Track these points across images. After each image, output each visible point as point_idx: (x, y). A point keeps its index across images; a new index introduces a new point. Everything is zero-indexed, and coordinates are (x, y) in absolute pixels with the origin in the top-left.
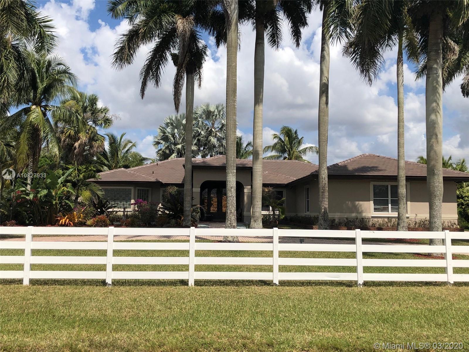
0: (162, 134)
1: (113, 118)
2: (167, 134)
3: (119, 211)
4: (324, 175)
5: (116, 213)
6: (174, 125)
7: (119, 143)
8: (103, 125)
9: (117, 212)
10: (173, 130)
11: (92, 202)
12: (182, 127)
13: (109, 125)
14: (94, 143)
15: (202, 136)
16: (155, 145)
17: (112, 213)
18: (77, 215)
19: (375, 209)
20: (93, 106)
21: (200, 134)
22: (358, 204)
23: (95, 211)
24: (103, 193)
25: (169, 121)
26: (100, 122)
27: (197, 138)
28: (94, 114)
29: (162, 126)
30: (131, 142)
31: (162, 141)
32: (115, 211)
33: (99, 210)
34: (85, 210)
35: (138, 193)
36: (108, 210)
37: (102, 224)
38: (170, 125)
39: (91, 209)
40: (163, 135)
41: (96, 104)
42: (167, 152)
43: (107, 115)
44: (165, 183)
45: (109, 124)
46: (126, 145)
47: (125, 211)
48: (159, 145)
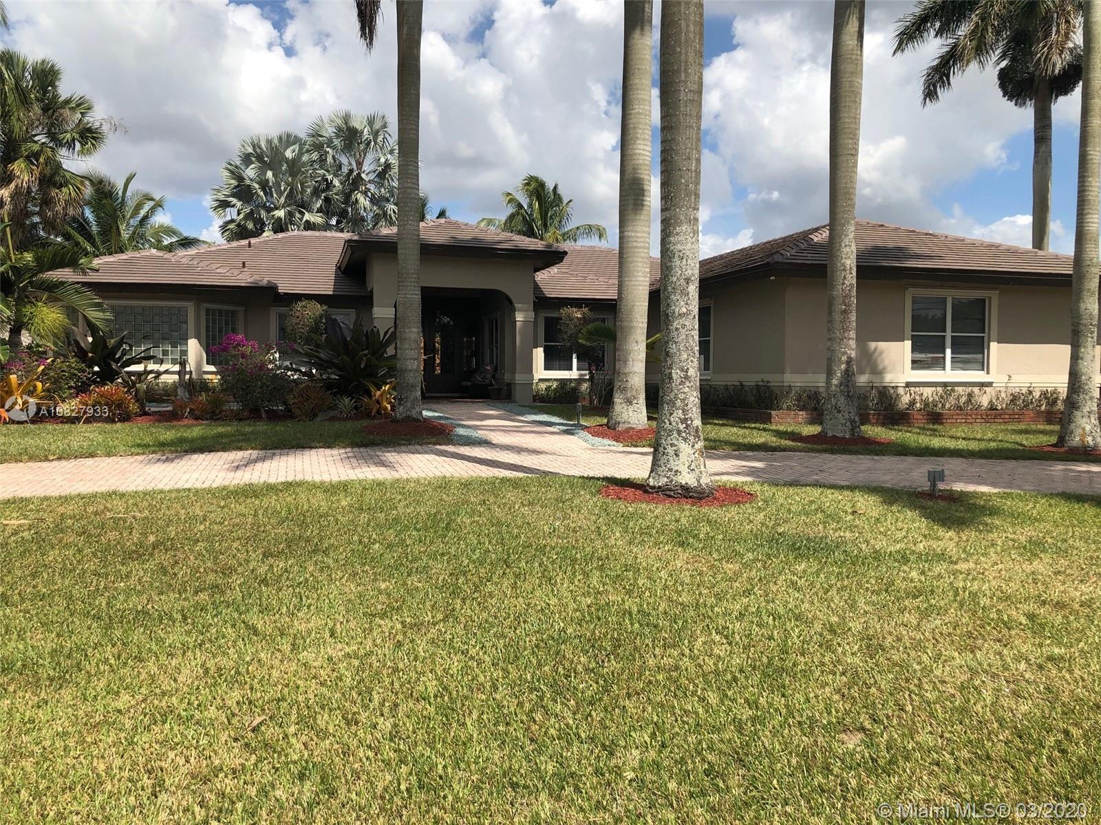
0: (234, 182)
1: (105, 128)
2: (248, 182)
3: (166, 372)
4: (848, 258)
5: (156, 378)
6: (266, 159)
7: (120, 199)
8: (78, 146)
9: (159, 374)
10: (262, 171)
11: (69, 344)
12: (285, 165)
13: (93, 145)
14: (54, 192)
15: (335, 190)
16: (216, 208)
17: (143, 377)
18: (20, 385)
19: (914, 362)
20: (45, 92)
21: (329, 185)
22: (876, 348)
23: (84, 371)
24: (109, 315)
25: (250, 150)
26: (68, 136)
27: (323, 195)
28: (50, 112)
29: (233, 163)
30: (152, 199)
31: (234, 200)
32: (151, 372)
33: (96, 369)
34: (48, 368)
35: (207, 320)
36: (127, 369)
37: (114, 414)
38: (253, 159)
39: (69, 366)
40: (236, 184)
41: (54, 87)
42: (250, 226)
43: (86, 120)
44: (285, 293)
45: (94, 142)
46: (139, 207)
47: (186, 373)
48: (228, 210)
